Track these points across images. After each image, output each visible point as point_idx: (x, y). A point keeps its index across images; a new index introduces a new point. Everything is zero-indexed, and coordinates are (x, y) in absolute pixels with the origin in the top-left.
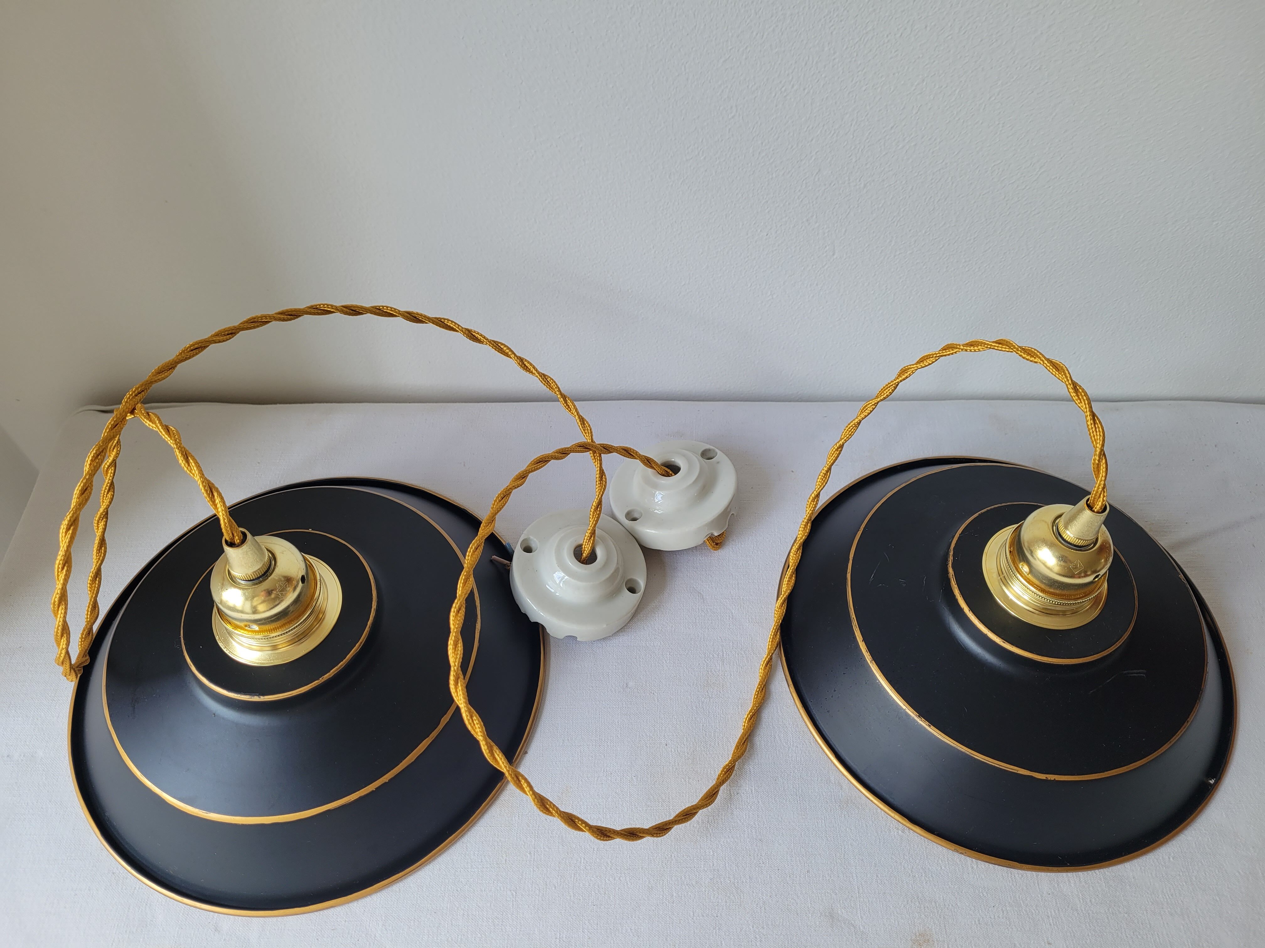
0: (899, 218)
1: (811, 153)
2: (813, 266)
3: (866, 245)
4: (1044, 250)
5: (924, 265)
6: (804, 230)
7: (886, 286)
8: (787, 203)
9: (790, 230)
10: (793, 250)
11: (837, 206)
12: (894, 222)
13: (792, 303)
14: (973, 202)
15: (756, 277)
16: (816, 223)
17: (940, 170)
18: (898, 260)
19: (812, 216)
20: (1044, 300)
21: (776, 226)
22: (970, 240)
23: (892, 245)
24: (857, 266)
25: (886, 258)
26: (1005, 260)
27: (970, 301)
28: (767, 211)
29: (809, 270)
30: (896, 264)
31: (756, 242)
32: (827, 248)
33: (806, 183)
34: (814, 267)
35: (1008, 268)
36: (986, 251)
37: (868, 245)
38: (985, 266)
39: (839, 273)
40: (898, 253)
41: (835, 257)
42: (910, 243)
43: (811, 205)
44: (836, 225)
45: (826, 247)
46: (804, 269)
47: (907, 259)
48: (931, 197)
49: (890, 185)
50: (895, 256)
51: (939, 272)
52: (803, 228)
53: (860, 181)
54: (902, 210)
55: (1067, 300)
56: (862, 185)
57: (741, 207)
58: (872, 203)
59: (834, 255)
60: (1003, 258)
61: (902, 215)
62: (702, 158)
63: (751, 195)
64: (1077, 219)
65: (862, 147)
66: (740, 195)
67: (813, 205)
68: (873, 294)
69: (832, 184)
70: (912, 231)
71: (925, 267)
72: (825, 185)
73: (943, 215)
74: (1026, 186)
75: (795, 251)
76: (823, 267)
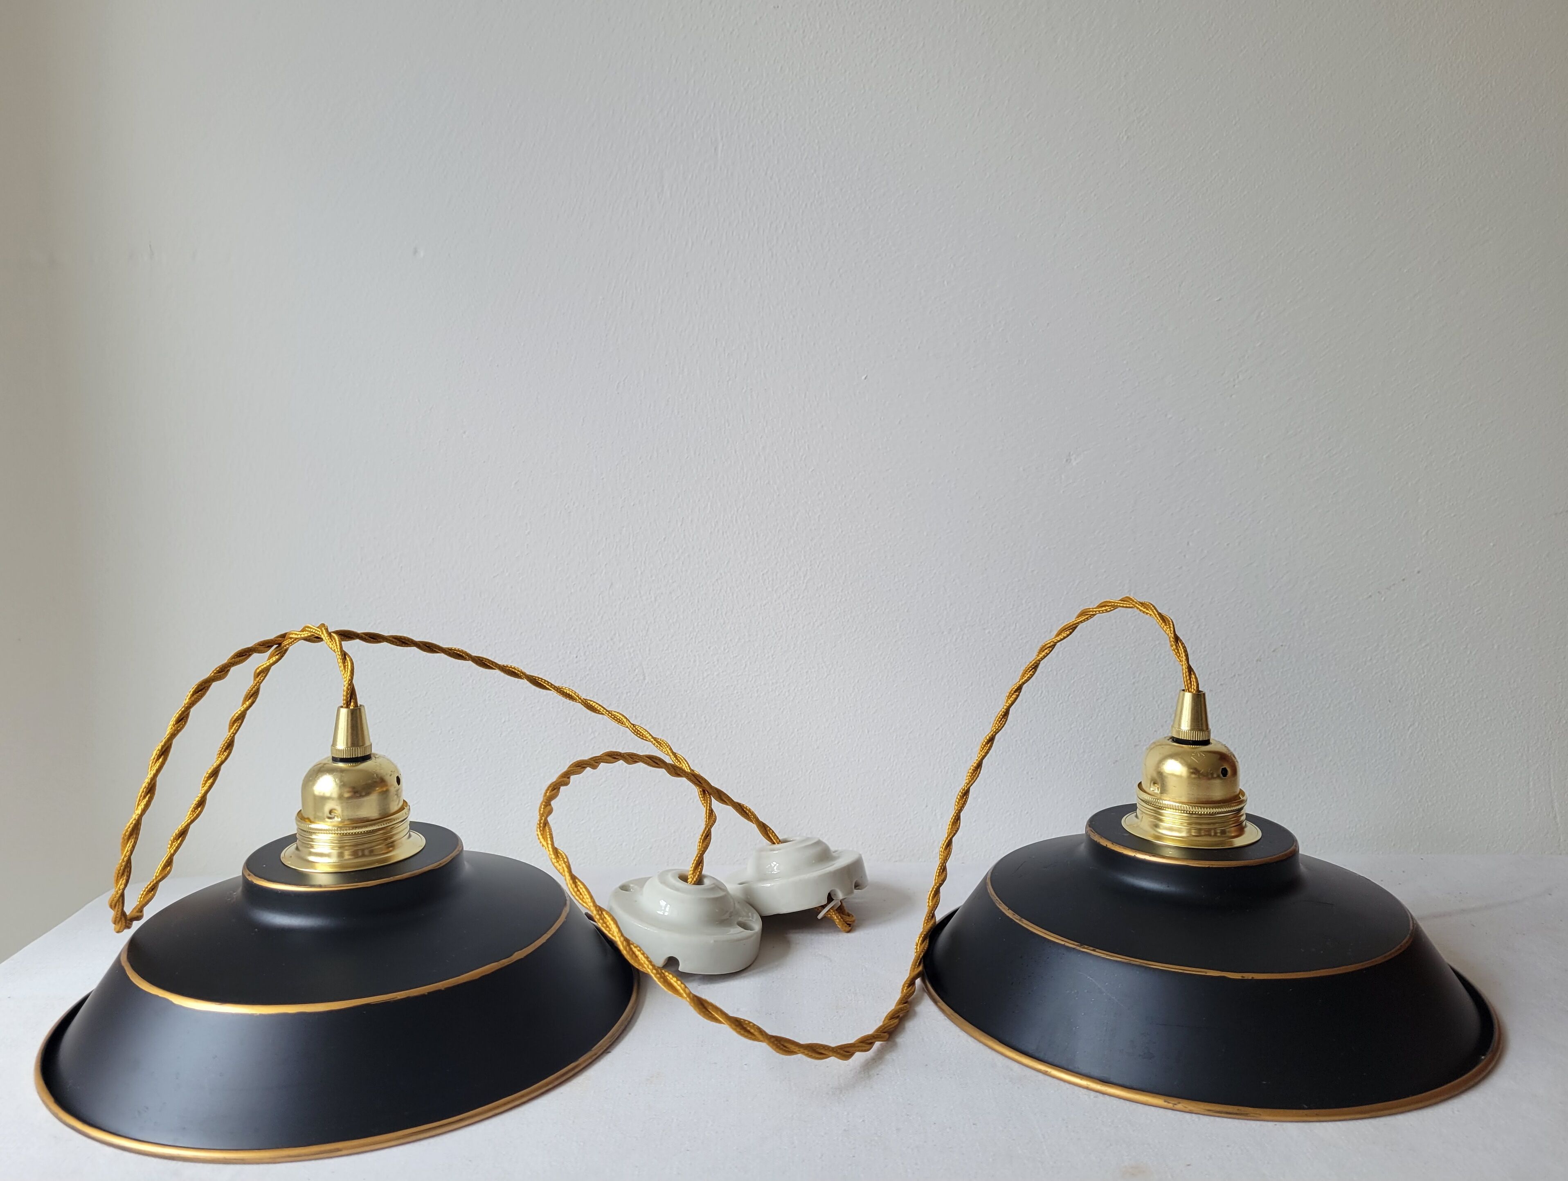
0: (695, 634)
1: (600, 566)
2: (627, 693)
3: (673, 666)
4: (842, 667)
5: (734, 690)
6: (610, 651)
7: (705, 717)
8: (589, 620)
9: (598, 651)
10: (605, 674)
11: (636, 622)
12: (692, 638)
13: (616, 742)
14: (757, 614)
15: (574, 709)
16: (620, 641)
17: (717, 580)
18: (708, 684)
19: (615, 634)
20: (866, 731)
21: (584, 647)
22: (769, 657)
23: (697, 665)
24: (670, 693)
25: (696, 682)
26: (810, 681)
27: (793, 735)
28: (572, 630)
29: (625, 699)
30: (707, 688)
31: (568, 666)
32: (637, 670)
33: (603, 598)
34: (629, 694)
35: (817, 690)
36: (788, 671)
37: (675, 666)
38: (793, 688)
39: (655, 702)
40: (705, 675)
41: (646, 681)
42: (713, 663)
43: (612, 622)
44: (639, 644)
45: (635, 670)
46: (619, 697)
47: (716, 682)
48: (718, 610)
49: (678, 597)
50: (703, 679)
51: (751, 697)
52: (609, 647)
53: (650, 593)
54: (696, 624)
55: (889, 730)
56: (653, 599)
57: (548, 626)
58: (666, 618)
59: (644, 679)
60: (807, 678)
61: (697, 630)
62: (507, 574)
63: (555, 613)
64: (858, 630)
65: (644, 559)
66: (545, 613)
67: (613, 622)
68: (694, 727)
69: (626, 598)
70: (712, 648)
71: (735, 692)
72: (620, 599)
73: (734, 629)
74: (799, 596)
75: (606, 676)
76: (638, 694)
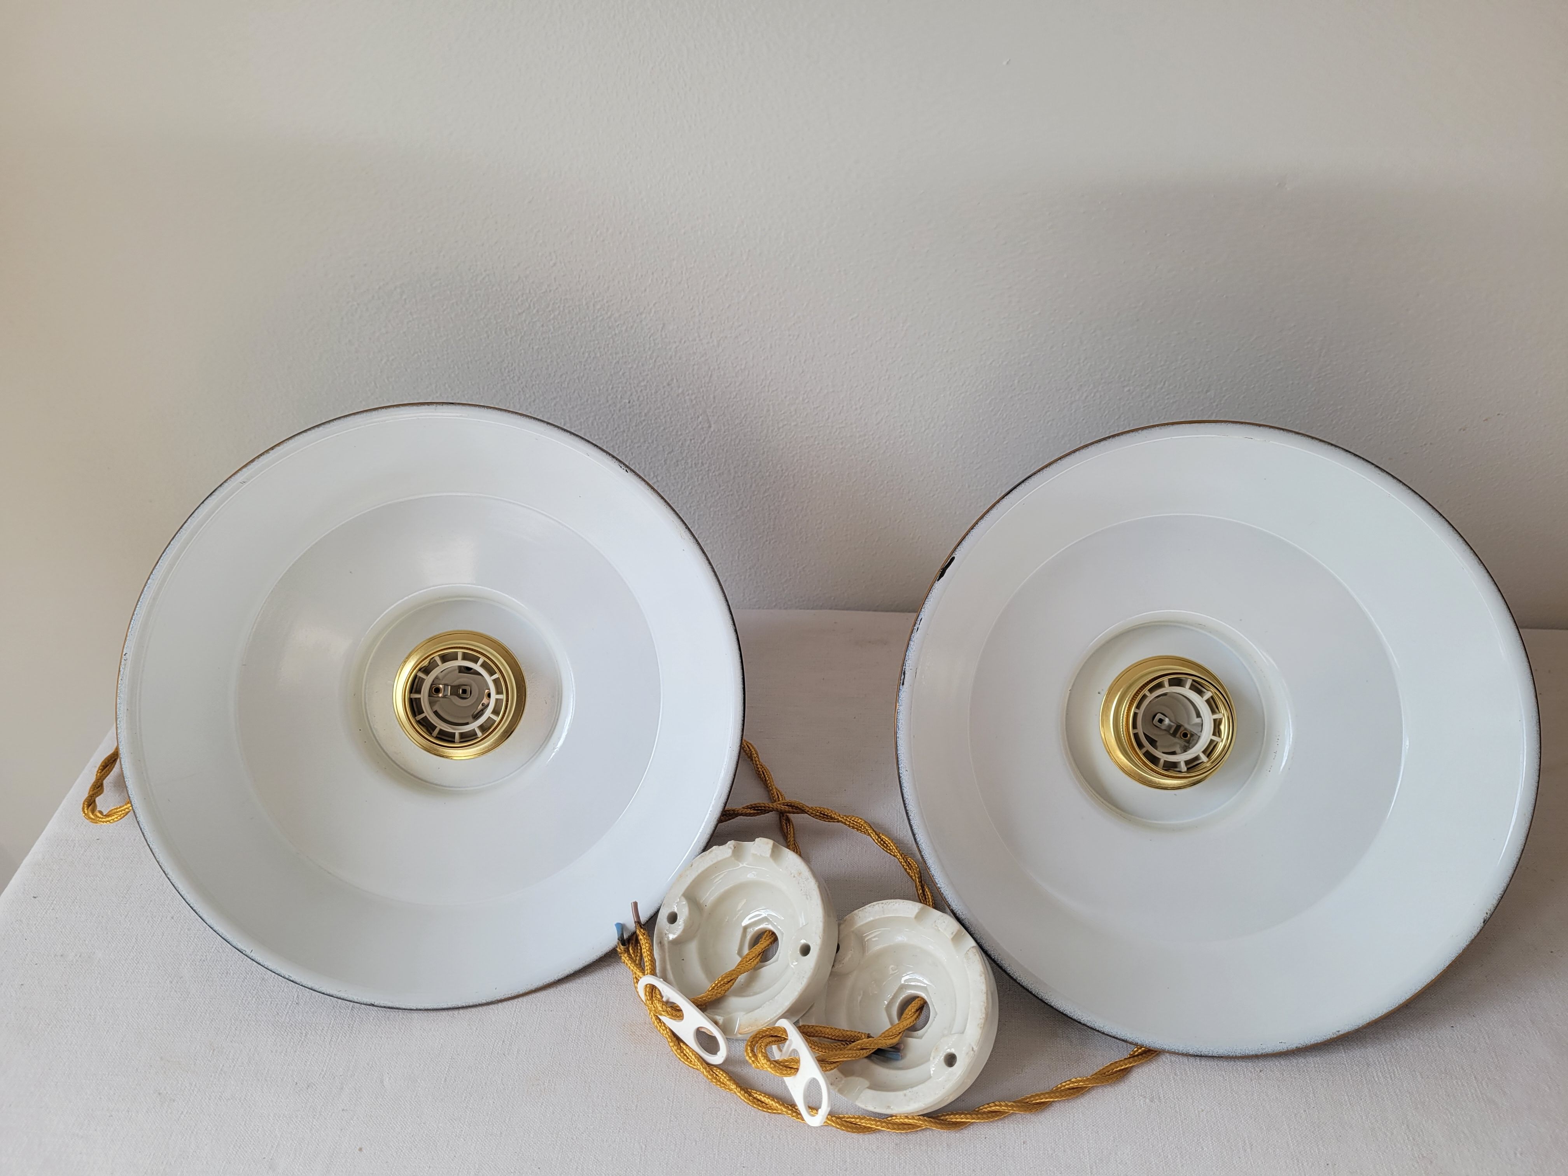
0: (768, 382)
1: (648, 305)
2: (691, 440)
3: (743, 415)
4: (944, 422)
5: (815, 441)
6: (668, 396)
7: (781, 467)
8: (640, 364)
9: (653, 397)
10: (664, 421)
11: (696, 367)
12: (764, 386)
13: (681, 487)
14: (843, 362)
15: (632, 454)
16: (679, 387)
17: (794, 324)
18: (784, 434)
19: (672, 380)
20: (967, 486)
21: (637, 391)
22: (856, 409)
23: (772, 414)
24: (740, 441)
25: (770, 431)
26: (904, 435)
27: (882, 487)
28: (621, 373)
29: (689, 446)
30: (783, 438)
31: (620, 410)
32: (701, 418)
33: (654, 340)
34: (693, 441)
35: (912, 444)
36: (879, 423)
37: (745, 415)
38: (884, 441)
39: (723, 450)
40: (781, 425)
41: (712, 429)
42: (791, 413)
43: (667, 366)
44: (701, 391)
45: (698, 417)
46: (682, 444)
47: (793, 433)
48: (795, 357)
49: (746, 342)
50: (779, 429)
51: (835, 449)
52: (666, 393)
53: (711, 337)
54: (769, 372)
55: (994, 485)
56: (715, 343)
57: (592, 369)
58: (732, 364)
59: (710, 427)
60: (901, 432)
61: (770, 378)
62: (535, 311)
63: (598, 355)
64: (967, 383)
65: (702, 298)
66: (587, 355)
67: (669, 366)
68: (769, 476)
69: (683, 341)
70: (788, 398)
71: (816, 443)
72: (675, 342)
73: (815, 378)
74: (896, 344)
75: (665, 422)
76: (703, 441)
